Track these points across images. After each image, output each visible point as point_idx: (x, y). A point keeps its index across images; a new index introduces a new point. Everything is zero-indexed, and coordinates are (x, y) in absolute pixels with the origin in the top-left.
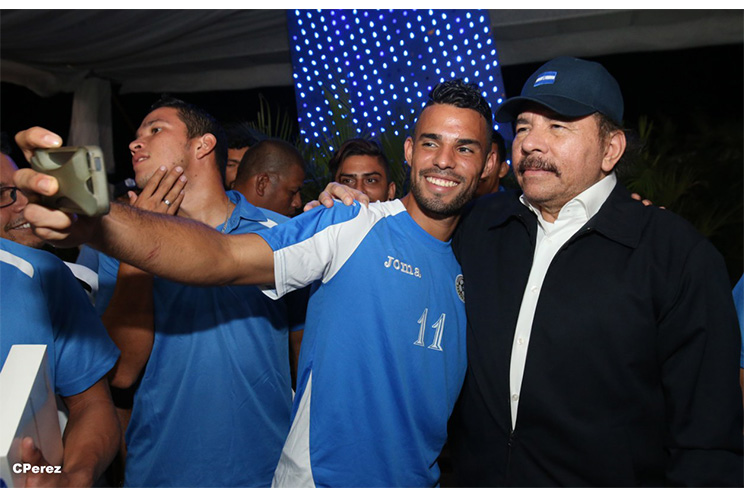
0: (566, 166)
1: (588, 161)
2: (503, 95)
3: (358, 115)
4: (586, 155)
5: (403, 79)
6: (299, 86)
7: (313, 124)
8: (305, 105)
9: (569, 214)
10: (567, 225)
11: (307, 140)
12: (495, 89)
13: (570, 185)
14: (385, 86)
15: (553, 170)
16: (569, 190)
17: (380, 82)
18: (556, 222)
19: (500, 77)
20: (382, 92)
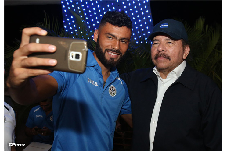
0: (173, 57)
1: (180, 55)
2: (151, 14)
3: (89, 20)
4: (179, 53)
5: (108, 6)
6: (64, 7)
7: (70, 24)
8: (66, 15)
9: (170, 76)
10: (170, 80)
11: (67, 30)
12: (147, 11)
13: (174, 64)
14: (101, 8)
15: (168, 58)
16: (173, 65)
17: (99, 6)
18: (166, 79)
19: (150, 6)
20: (100, 11)
